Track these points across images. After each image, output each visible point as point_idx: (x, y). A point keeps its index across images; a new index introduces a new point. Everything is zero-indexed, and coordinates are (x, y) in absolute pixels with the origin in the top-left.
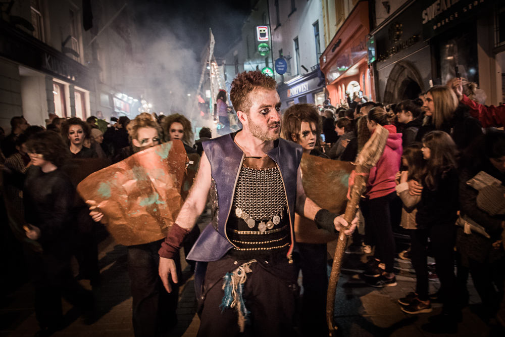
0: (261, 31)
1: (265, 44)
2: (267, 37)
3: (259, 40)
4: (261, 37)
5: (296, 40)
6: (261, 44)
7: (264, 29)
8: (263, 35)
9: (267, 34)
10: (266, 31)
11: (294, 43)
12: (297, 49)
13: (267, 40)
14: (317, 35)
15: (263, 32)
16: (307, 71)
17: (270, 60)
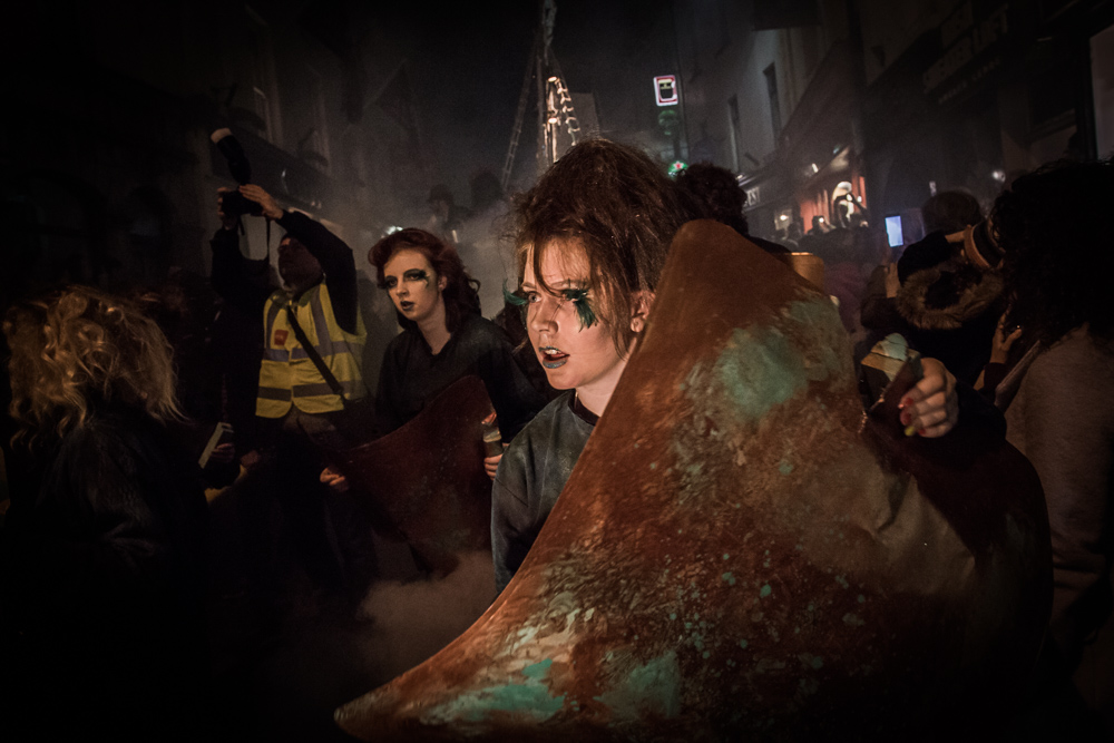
0: (662, 85)
1: (671, 112)
2: (675, 97)
3: (659, 104)
4: (663, 97)
5: (734, 103)
6: (664, 113)
7: (669, 81)
8: (666, 93)
9: (674, 91)
10: (673, 85)
11: (729, 109)
12: (736, 121)
13: (675, 103)
14: (773, 92)
15: (666, 87)
16: (756, 163)
17: (683, 144)
